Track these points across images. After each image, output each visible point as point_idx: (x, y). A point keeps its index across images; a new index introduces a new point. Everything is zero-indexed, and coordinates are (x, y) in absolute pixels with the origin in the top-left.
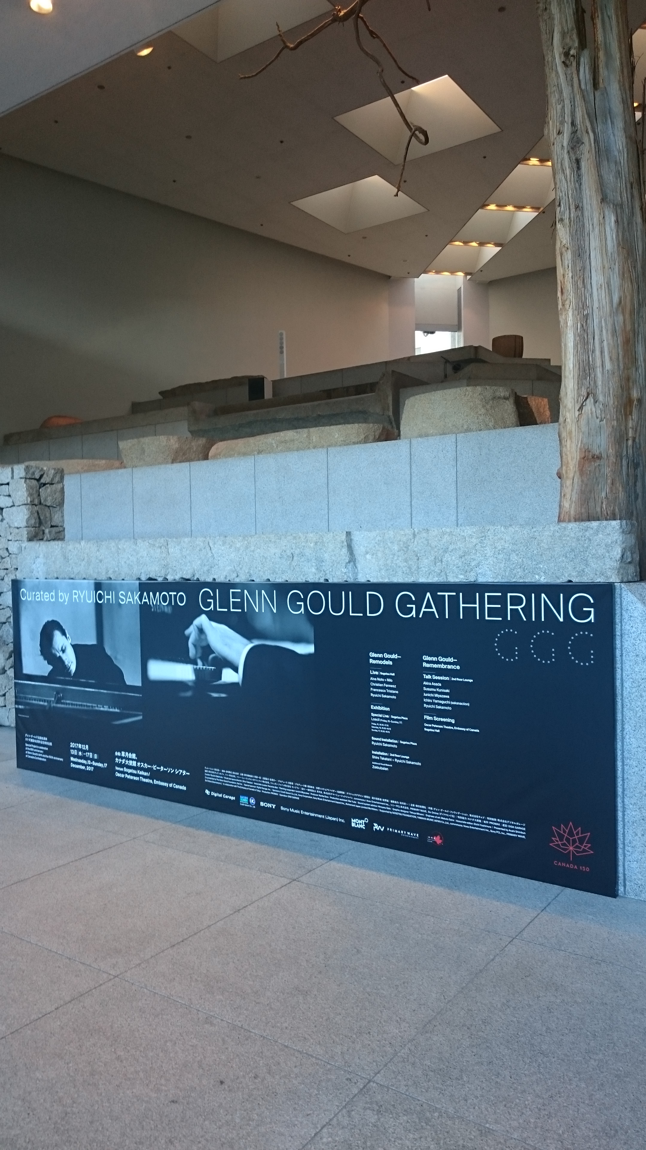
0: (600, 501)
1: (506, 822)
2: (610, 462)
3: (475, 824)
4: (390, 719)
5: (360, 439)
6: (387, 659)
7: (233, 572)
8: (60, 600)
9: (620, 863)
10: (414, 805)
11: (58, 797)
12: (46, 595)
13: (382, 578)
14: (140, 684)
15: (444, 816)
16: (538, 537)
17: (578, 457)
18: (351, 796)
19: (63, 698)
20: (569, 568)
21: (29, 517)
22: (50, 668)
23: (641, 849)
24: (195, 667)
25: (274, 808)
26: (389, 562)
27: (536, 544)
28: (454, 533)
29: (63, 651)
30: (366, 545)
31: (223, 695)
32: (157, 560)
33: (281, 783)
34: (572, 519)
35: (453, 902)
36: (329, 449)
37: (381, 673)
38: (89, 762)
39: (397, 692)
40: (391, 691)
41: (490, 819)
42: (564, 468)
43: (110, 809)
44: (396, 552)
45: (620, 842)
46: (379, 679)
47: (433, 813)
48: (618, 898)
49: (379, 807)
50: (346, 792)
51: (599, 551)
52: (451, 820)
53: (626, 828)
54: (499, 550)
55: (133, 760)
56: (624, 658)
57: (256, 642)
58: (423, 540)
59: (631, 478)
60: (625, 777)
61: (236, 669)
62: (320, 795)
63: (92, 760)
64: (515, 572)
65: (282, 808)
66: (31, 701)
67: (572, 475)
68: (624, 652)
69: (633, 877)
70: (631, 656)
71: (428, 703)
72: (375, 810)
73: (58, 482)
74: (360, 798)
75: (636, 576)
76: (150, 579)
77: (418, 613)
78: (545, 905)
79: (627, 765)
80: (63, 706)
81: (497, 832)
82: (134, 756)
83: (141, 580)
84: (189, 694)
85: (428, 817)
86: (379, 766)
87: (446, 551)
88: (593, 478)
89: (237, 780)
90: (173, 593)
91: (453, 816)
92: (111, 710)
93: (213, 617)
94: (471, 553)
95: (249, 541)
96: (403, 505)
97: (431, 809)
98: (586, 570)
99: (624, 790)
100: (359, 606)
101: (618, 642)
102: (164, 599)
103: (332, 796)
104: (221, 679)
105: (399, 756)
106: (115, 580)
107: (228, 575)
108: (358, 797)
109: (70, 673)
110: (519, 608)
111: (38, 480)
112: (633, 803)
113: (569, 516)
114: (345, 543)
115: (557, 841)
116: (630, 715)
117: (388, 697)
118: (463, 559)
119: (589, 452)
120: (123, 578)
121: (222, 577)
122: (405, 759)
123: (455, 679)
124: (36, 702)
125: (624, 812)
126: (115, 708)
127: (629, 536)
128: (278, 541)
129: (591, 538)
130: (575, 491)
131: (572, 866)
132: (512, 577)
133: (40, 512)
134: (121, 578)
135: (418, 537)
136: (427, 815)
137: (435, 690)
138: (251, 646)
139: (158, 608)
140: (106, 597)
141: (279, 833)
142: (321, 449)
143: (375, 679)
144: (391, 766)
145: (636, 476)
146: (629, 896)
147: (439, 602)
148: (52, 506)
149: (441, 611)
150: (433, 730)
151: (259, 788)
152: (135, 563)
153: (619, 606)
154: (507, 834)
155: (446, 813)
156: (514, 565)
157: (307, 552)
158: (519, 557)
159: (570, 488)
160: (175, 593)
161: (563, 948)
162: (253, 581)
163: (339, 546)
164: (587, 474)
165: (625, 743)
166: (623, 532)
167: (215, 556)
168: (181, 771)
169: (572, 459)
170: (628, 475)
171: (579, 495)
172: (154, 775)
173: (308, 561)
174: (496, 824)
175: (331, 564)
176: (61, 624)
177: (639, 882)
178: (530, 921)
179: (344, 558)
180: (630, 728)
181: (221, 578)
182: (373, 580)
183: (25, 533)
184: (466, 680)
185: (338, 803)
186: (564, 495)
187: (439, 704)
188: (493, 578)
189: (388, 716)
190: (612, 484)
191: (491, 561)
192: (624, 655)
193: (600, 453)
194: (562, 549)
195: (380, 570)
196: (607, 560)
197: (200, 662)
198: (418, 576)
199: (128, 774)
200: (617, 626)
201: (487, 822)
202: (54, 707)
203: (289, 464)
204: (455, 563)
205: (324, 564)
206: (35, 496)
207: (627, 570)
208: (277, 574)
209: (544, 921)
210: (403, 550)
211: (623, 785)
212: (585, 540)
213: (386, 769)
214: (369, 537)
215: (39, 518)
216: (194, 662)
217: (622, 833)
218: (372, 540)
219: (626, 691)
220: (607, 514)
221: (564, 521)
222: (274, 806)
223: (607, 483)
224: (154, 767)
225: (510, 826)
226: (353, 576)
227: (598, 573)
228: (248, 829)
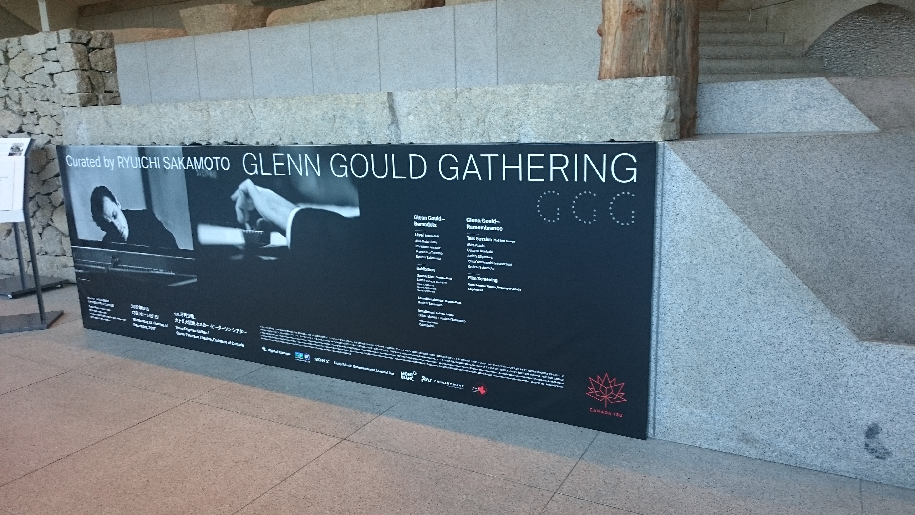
0: (642, 57)
1: (545, 373)
2: (654, 16)
3: (516, 376)
4: (436, 279)
5: (408, 6)
6: (431, 222)
7: (276, 135)
8: (106, 166)
9: (651, 408)
10: (459, 359)
11: (120, 358)
12: (92, 161)
13: (425, 140)
14: (192, 248)
15: (487, 369)
16: (582, 95)
17: (621, 11)
18: (400, 351)
19: (119, 262)
20: (612, 127)
21: (79, 83)
22: (104, 233)
23: (671, 396)
24: (244, 231)
25: (327, 362)
26: (431, 123)
27: (579, 102)
28: (497, 92)
29: (115, 217)
30: (408, 106)
31: (273, 258)
32: (199, 123)
33: (333, 340)
34: (613, 77)
35: (496, 454)
36: (379, 15)
37: (426, 236)
38: (151, 322)
39: (441, 254)
40: (436, 253)
41: (531, 371)
42: (606, 23)
43: (169, 369)
44: (438, 112)
45: (652, 391)
46: (423, 241)
47: (477, 366)
48: (648, 440)
49: (427, 361)
50: (395, 347)
51: (643, 109)
52: (494, 372)
53: (658, 377)
54: (542, 109)
55: (192, 320)
56: (664, 217)
57: (302, 206)
58: (465, 100)
59: (673, 33)
60: (660, 331)
61: (284, 233)
62: (370, 351)
63: (153, 320)
64: (557, 132)
65: (335, 363)
66: (89, 266)
67: (615, 30)
68: (664, 212)
69: (662, 421)
70: (671, 215)
71: (472, 264)
72: (423, 363)
73: (108, 47)
74: (408, 353)
75: (677, 134)
76: (194, 143)
77: (461, 175)
78: (582, 452)
79: (661, 320)
80: (120, 270)
81: (537, 383)
82: (192, 316)
83: (185, 145)
84: (240, 257)
85: (472, 370)
86: (426, 323)
87: (488, 112)
88: (636, 33)
89: (292, 338)
90: (216, 158)
91: (496, 369)
92: (167, 273)
93: (258, 181)
94: (513, 112)
95: (290, 103)
96: (449, 69)
97: (476, 362)
98: (629, 129)
99: (657, 343)
100: (402, 169)
101: (658, 202)
102: (209, 163)
103: (382, 352)
104: (269, 242)
105: (444, 314)
106: (159, 145)
107: (271, 138)
108: (406, 352)
109: (123, 238)
110: (562, 169)
111: (86, 45)
112: (665, 355)
113: (611, 73)
114: (387, 104)
115: (593, 390)
116: (667, 273)
117: (433, 258)
118: (506, 119)
119: (633, 5)
120: (167, 143)
121: (265, 140)
122: (450, 317)
123: (498, 241)
124: (94, 266)
125: (656, 363)
126: (170, 272)
127: (673, 92)
128: (319, 102)
129: (635, 95)
130: (617, 47)
131: (606, 413)
132: (554, 137)
133: (91, 77)
134: (165, 143)
135: (460, 96)
136: (471, 368)
137: (478, 251)
138: (296, 210)
139: (203, 172)
140: (151, 162)
141: (332, 386)
142: (371, 16)
143: (420, 241)
144: (437, 323)
145: (678, 31)
146: (658, 438)
147: (482, 163)
148: (104, 72)
149: (484, 173)
150: (477, 290)
151: (313, 344)
152: (178, 127)
153: (661, 165)
154: (547, 384)
155: (489, 366)
156: (557, 125)
157: (350, 114)
158: (562, 116)
159: (612, 45)
160: (219, 158)
161: (601, 501)
162: (297, 144)
163: (381, 107)
164: (630, 28)
165: (661, 300)
166: (668, 88)
167: (257, 118)
168: (238, 330)
169: (615, 14)
170: (670, 30)
171: (620, 51)
172: (213, 334)
173: (351, 122)
174: (536, 375)
175: (374, 126)
176: (110, 190)
177: (668, 425)
178: (569, 471)
179: (386, 119)
180: (667, 285)
181: (264, 142)
182: (416, 142)
183: (77, 98)
184: (509, 241)
185: (387, 357)
186: (606, 52)
187: (482, 265)
188: (536, 138)
189: (433, 277)
190: (655, 39)
191: (533, 120)
192: (664, 214)
193: (644, 7)
194: (605, 107)
195: (423, 131)
196: (651, 118)
197: (248, 226)
198: (461, 137)
199: (189, 333)
200: (658, 186)
201: (528, 374)
202: (112, 271)
203: (342, 31)
204: (498, 123)
205: (366, 126)
206: (84, 61)
207: (670, 128)
208: (319, 136)
209: (582, 471)
210: (445, 110)
211: (657, 338)
212: (629, 98)
213: (433, 326)
214: (411, 97)
215: (91, 83)
216: (242, 226)
217: (654, 382)
218: (414, 100)
219: (664, 250)
220: (648, 70)
221: (605, 78)
222: (328, 361)
223: (649, 38)
224: (212, 326)
225: (549, 378)
226: (396, 138)
227: (641, 132)
228: (303, 384)
